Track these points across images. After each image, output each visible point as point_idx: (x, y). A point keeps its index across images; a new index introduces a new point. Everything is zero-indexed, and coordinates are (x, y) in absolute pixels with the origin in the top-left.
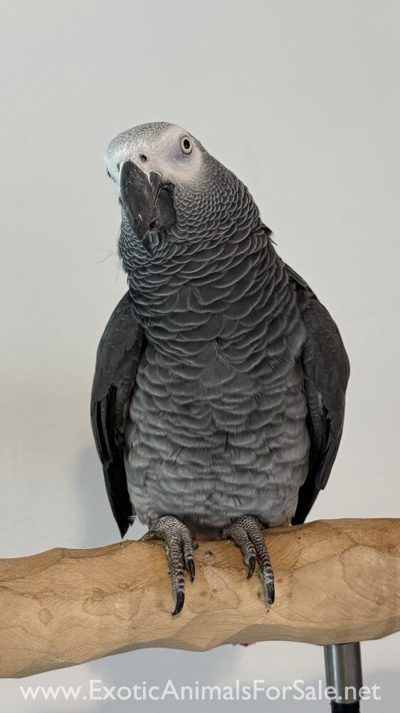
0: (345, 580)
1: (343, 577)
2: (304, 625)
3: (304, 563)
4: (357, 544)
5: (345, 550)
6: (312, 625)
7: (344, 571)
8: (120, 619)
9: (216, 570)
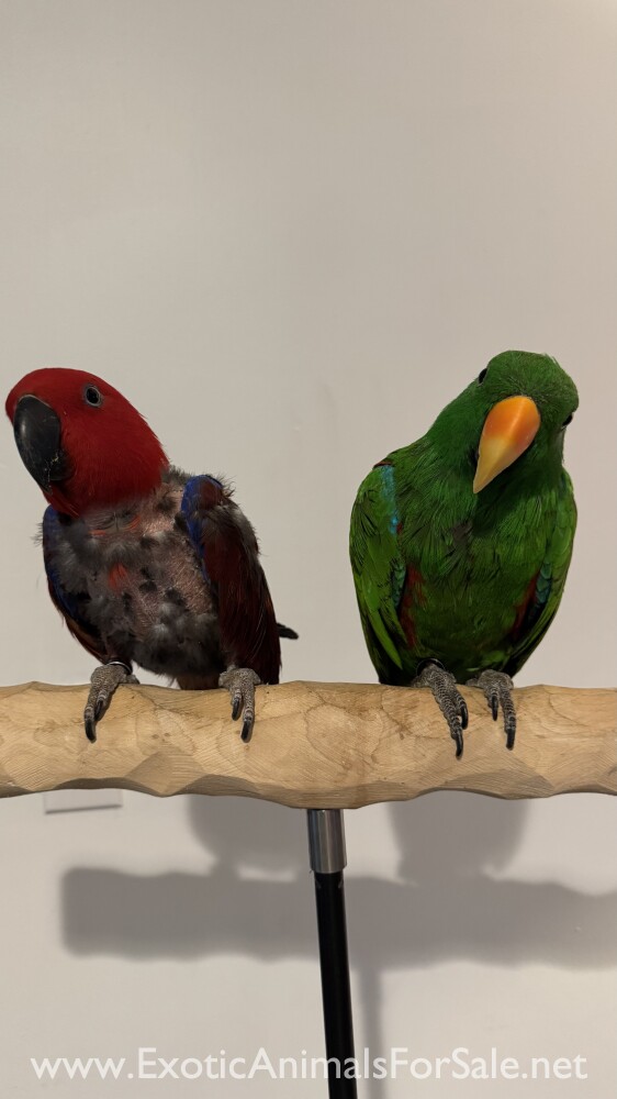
0: (308, 739)
1: (307, 736)
2: (261, 781)
3: (265, 717)
4: (325, 703)
5: (311, 708)
6: (270, 781)
7: (307, 729)
8: (70, 752)
9: (172, 715)
